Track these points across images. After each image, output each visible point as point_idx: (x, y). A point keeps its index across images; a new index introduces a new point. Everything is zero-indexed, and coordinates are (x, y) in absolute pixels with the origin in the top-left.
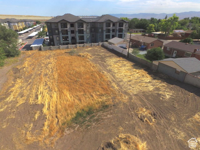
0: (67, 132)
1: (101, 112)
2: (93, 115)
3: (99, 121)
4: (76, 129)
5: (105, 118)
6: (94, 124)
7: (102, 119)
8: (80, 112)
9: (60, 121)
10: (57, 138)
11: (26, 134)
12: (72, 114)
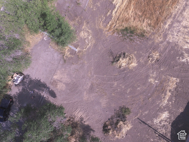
0: (115, 34)
1: (137, 37)
2: (132, 35)
3: (131, 41)
4: (119, 36)
5: (135, 41)
6: (128, 40)
7: (134, 41)
8: (128, 28)
9: (116, 26)
10: (110, 34)
11: (101, 22)
12: (123, 27)
